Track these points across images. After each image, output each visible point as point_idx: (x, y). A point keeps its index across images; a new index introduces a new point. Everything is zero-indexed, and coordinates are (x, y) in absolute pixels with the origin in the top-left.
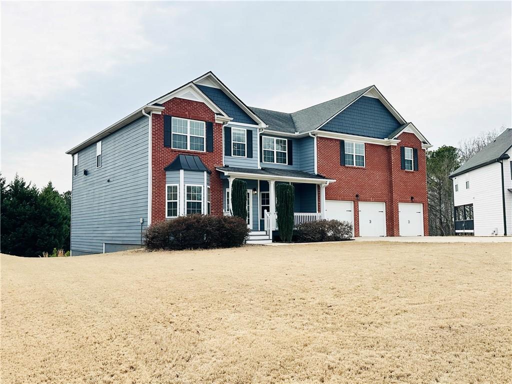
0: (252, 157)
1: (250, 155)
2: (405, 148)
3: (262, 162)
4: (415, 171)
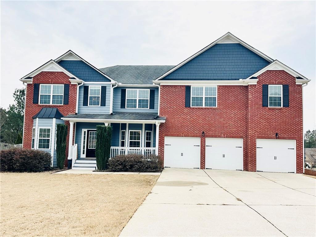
0: (105, 106)
1: (103, 104)
2: (269, 85)
3: (125, 108)
4: (284, 108)
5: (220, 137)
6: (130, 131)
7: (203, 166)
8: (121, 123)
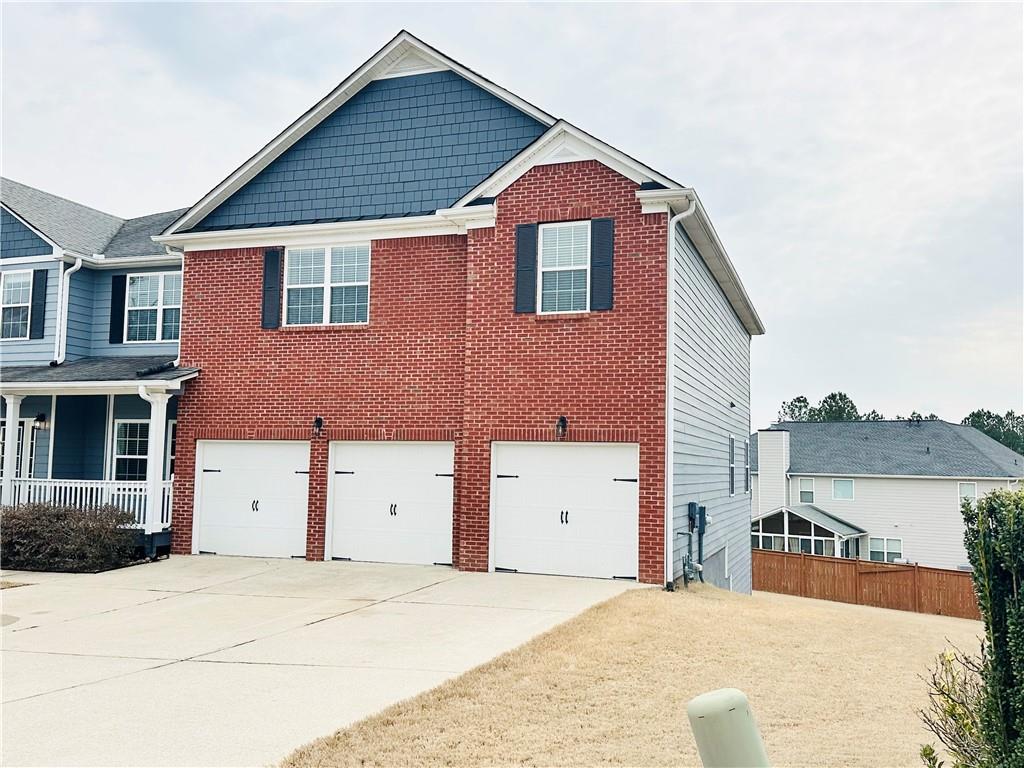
0: (43, 337)
1: (38, 331)
2: (541, 227)
3: (121, 341)
4: (595, 313)
5: (373, 436)
6: (117, 421)
7: (315, 547)
8: (54, 394)
